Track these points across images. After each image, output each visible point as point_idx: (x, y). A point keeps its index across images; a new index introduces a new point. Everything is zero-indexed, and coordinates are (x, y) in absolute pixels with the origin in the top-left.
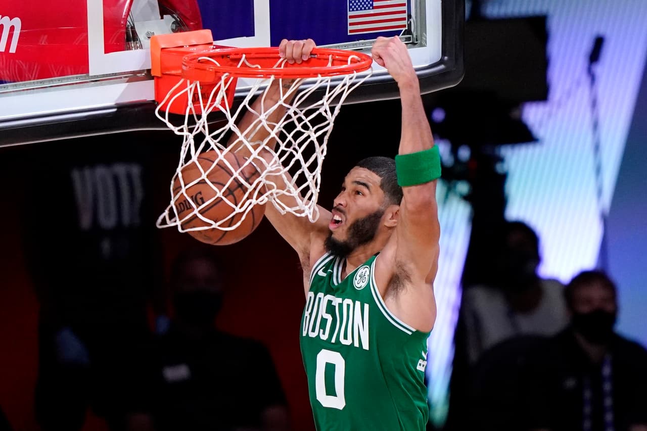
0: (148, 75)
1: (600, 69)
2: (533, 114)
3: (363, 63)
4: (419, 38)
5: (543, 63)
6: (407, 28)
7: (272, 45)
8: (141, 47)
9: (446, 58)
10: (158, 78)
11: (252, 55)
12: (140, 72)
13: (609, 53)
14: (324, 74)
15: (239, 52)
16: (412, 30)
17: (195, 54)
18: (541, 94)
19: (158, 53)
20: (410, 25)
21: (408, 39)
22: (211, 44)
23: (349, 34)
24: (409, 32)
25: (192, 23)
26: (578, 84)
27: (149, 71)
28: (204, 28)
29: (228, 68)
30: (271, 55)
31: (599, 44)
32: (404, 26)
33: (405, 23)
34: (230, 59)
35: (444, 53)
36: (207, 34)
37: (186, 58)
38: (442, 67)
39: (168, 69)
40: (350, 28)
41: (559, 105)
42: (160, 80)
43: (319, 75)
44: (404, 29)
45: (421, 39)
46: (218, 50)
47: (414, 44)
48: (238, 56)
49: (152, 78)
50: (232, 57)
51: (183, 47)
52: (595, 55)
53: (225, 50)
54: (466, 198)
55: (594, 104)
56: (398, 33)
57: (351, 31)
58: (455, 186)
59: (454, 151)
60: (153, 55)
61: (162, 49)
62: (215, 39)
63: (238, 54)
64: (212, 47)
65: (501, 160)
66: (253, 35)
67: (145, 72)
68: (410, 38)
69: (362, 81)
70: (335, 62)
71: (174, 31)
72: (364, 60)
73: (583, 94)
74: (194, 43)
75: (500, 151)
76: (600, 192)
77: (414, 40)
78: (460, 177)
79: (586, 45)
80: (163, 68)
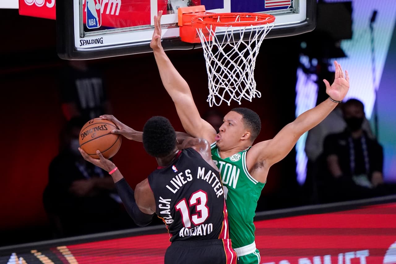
0: (177, 25)
1: (376, 25)
2: (345, 45)
3: (271, 19)
4: (296, 9)
5: (350, 22)
6: (291, 5)
7: (231, 12)
8: (174, 13)
9: (308, 19)
10: (181, 27)
11: (222, 17)
12: (173, 24)
13: (379, 18)
14: (254, 24)
15: (217, 15)
16: (293, 6)
17: (197, 16)
18: (349, 36)
19: (181, 16)
20: (292, 4)
21: (291, 10)
22: (205, 11)
23: (265, 8)
24: (291, 7)
25: (196, 3)
26: (365, 31)
27: (177, 23)
28: (202, 5)
29: (212, 23)
30: (230, 16)
31: (375, 14)
32: (290, 4)
33: (290, 3)
34: (214, 18)
35: (307, 17)
36: (203, 7)
37: (193, 18)
38: (306, 23)
39: (185, 22)
40: (266, 5)
41: (357, 41)
42: (182, 28)
43: (252, 25)
44: (289, 6)
45: (297, 10)
46: (207, 15)
47: (294, 12)
48: (216, 17)
49: (179, 27)
50: (214, 17)
51: (192, 13)
52: (374, 16)
53: (211, 14)
54: (316, 82)
55: (372, 41)
56: (286, 8)
57: (266, 6)
58: (310, 77)
59: (310, 61)
60: (179, 16)
61: (183, 14)
62: (206, 10)
63: (216, 16)
64: (205, 13)
65: (331, 65)
66: (223, 8)
67: (176, 24)
68: (292, 10)
69: (271, 28)
70: (259, 19)
71: (188, 6)
72: (272, 18)
73: (368, 36)
74: (197, 11)
75: (330, 61)
76: (374, 80)
77: (294, 10)
78: (313, 73)
79: (369, 15)
80: (184, 22)
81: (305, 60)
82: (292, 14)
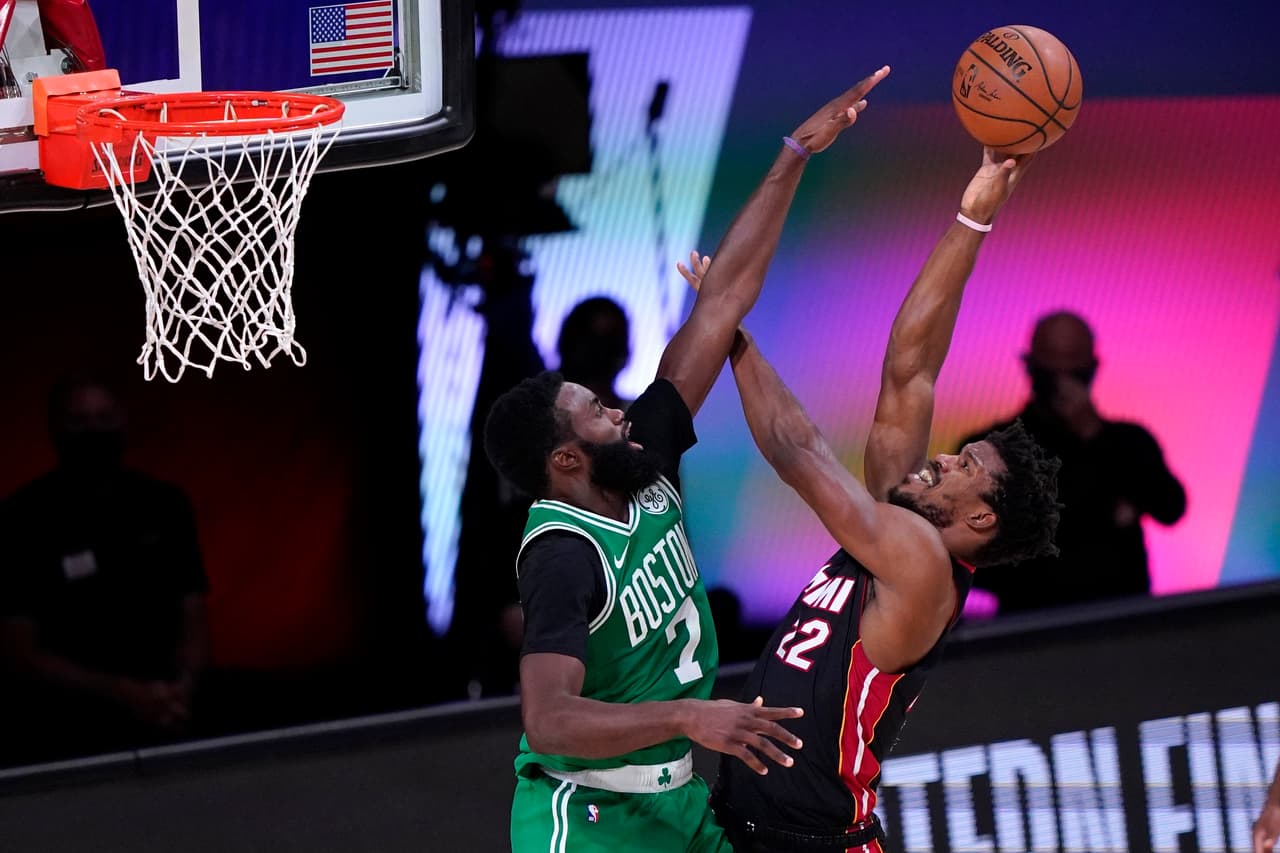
0: (30, 134)
1: (665, 127)
2: (570, 192)
3: (332, 111)
4: (410, 81)
5: (584, 120)
6: (393, 67)
7: (203, 90)
8: (19, 94)
9: (449, 108)
10: (44, 138)
11: (178, 104)
12: (19, 129)
13: (675, 105)
14: (277, 128)
15: (159, 100)
16: (401, 69)
17: (95, 104)
18: (583, 163)
19: (44, 103)
20: (397, 62)
21: (395, 82)
22: (118, 89)
23: (312, 75)
24: (396, 72)
25: (91, 61)
26: (634, 147)
27: (31, 128)
28: (108, 67)
29: (143, 124)
30: (201, 104)
31: (662, 91)
32: (390, 64)
33: (390, 59)
34: (146, 110)
35: (445, 102)
36: (112, 75)
37: (82, 110)
38: (443, 121)
39: (57, 124)
40: (313, 66)
41: (607, 178)
42: (46, 141)
43: (270, 131)
44: (389, 68)
45: (414, 82)
46: (127, 99)
47: (403, 89)
48: (156, 106)
49: (36, 138)
50: (147, 107)
51: (78, 94)
52: (657, 107)
53: (137, 98)
54: (478, 309)
55: (656, 176)
56: (380, 74)
57: (315, 71)
58: (462, 293)
59: (461, 243)
60: (35, 104)
61: (50, 97)
62: (122, 84)
63: (155, 103)
64: (119, 93)
65: (527, 256)
66: (178, 77)
67: (26, 130)
68: (397, 80)
69: (332, 141)
70: (293, 112)
71: (66, 71)
72: (334, 108)
73: (641, 161)
74: (94, 87)
75: (525, 243)
76: (665, 301)
77: (402, 82)
79: (644, 95)
80: (51, 124)
81: (442, 241)
82: (398, 94)
